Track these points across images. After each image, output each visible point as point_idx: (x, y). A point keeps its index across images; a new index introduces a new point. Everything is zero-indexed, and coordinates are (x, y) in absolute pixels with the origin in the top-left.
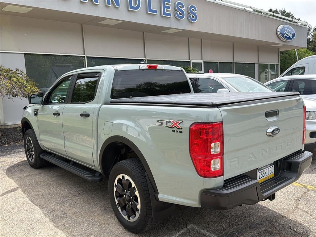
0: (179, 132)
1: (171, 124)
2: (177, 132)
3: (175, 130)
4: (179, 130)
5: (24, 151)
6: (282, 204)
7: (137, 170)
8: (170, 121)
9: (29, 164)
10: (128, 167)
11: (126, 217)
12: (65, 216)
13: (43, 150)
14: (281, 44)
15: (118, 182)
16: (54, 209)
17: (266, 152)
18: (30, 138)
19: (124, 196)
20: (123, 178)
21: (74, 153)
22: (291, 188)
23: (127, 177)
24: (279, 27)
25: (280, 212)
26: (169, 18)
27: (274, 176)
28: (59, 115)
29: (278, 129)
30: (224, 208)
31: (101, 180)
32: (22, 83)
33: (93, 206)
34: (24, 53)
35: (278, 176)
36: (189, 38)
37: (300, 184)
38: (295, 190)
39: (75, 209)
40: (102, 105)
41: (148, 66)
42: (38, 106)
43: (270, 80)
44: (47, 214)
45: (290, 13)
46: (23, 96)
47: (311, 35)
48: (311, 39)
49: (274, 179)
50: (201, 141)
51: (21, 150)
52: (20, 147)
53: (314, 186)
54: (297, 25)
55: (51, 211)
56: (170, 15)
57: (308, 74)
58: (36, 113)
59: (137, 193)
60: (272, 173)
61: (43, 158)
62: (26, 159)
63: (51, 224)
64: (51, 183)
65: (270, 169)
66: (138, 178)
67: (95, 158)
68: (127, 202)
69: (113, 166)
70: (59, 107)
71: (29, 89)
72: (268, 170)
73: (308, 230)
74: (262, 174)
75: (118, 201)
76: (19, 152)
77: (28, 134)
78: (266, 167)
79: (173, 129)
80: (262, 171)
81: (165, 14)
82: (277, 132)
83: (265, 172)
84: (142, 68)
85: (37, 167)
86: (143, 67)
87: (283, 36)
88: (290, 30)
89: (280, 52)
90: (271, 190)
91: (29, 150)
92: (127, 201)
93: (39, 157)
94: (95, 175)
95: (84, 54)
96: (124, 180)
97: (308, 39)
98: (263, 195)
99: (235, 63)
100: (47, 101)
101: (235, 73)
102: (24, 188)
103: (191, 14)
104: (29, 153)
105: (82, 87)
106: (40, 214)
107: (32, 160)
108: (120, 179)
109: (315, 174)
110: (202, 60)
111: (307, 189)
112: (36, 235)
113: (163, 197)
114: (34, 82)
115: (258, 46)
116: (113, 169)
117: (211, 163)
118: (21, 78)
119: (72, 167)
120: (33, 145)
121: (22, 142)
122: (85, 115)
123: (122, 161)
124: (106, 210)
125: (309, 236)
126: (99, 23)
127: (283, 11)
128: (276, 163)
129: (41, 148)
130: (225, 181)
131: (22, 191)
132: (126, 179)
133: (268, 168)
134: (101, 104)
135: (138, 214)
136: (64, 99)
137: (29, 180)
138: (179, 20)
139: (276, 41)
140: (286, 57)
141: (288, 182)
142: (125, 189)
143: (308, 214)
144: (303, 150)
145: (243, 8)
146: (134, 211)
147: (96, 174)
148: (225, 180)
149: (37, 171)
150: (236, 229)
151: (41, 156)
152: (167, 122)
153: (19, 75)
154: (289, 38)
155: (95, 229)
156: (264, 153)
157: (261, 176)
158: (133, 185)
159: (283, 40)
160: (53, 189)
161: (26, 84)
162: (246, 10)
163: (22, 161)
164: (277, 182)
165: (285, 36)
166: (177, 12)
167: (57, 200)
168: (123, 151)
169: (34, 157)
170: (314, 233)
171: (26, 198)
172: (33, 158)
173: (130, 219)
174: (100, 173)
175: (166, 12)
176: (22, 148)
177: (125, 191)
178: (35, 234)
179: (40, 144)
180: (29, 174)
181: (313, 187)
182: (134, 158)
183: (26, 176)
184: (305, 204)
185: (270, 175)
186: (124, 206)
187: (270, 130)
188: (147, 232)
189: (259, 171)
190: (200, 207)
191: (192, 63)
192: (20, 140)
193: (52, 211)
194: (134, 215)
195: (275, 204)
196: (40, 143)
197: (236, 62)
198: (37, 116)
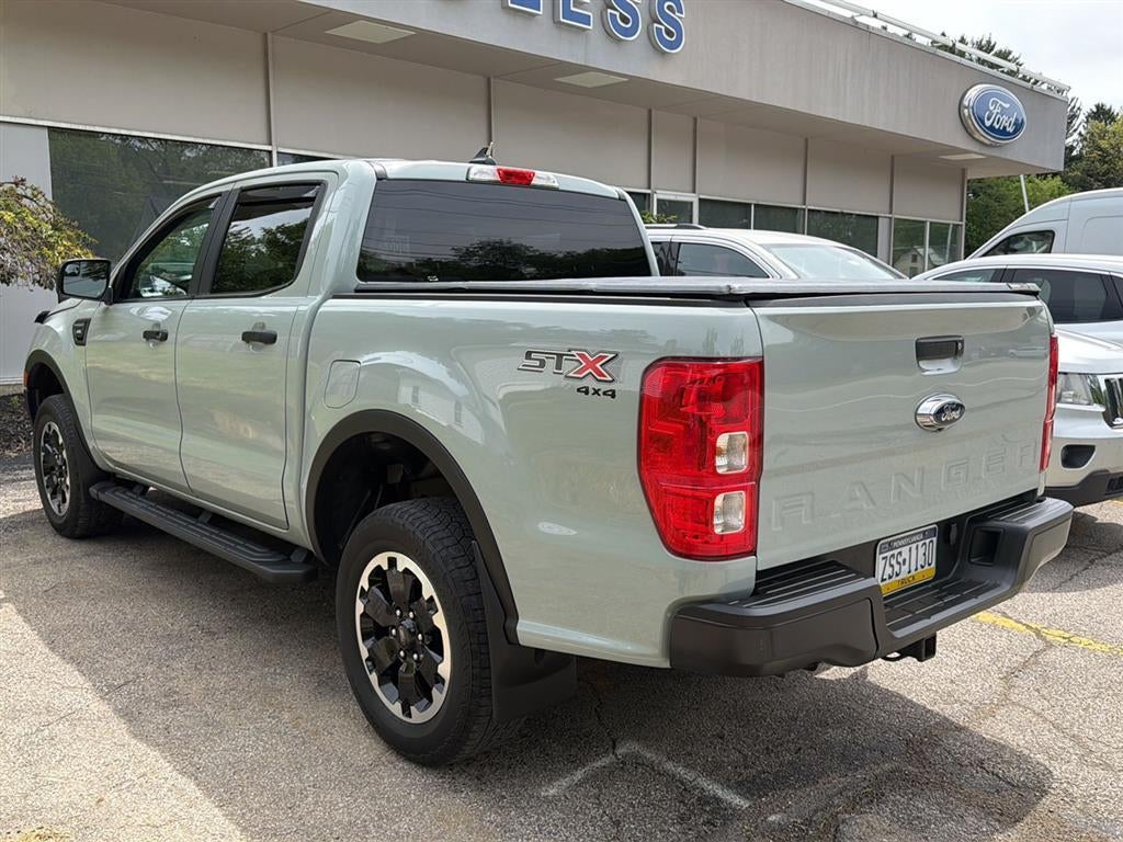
0: (605, 393)
1: (576, 364)
2: (596, 392)
3: (587, 388)
4: (604, 387)
5: (32, 479)
6: (957, 685)
7: (445, 535)
8: (573, 352)
9: (50, 519)
10: (412, 524)
11: (396, 709)
12: (171, 700)
13: (104, 471)
14: (974, 152)
15: (371, 582)
16: (131, 677)
17: (913, 484)
18: (55, 427)
19: (394, 631)
20: (390, 567)
21: (219, 482)
22: (991, 637)
23: (404, 562)
24: (969, 92)
25: (948, 712)
26: (584, 30)
27: (936, 577)
28: (164, 337)
29: (959, 407)
30: (751, 672)
31: (310, 577)
32: (35, 230)
33: (278, 671)
34: (49, 127)
35: (950, 576)
36: (650, 111)
37: (1021, 623)
38: (1004, 642)
39: (212, 678)
40: (324, 300)
41: (498, 170)
42: (89, 310)
43: (929, 269)
44: (107, 691)
45: (1010, 53)
46: (39, 282)
47: (1076, 136)
48: (1078, 149)
49: (934, 587)
50: (681, 427)
51: (24, 474)
52: (19, 462)
53: (1068, 631)
54: (1032, 90)
55: (122, 682)
56: (586, 19)
57: (1064, 253)
58: (80, 333)
59: (439, 620)
60: (929, 565)
61: (102, 497)
62: (38, 504)
63: (120, 728)
64: (128, 588)
65: (921, 551)
66: (447, 566)
67: (291, 502)
68: (402, 653)
69: (356, 524)
70: (166, 311)
71: (60, 253)
72: (914, 551)
73: (1044, 775)
74: (892, 566)
75: (368, 650)
76: (14, 481)
77: (47, 411)
78: (908, 537)
79: (580, 384)
80: (893, 556)
81: (569, 14)
82: (955, 414)
83: (904, 561)
84: (478, 177)
85: (78, 532)
86: (482, 172)
87: (984, 124)
88: (1007, 106)
89: (969, 181)
90: (921, 619)
91: (49, 471)
92: (401, 649)
93: (87, 494)
94: (289, 559)
95: (270, 144)
96: (394, 571)
97: (1066, 148)
98: (893, 637)
99: (809, 210)
100: (126, 290)
101: (808, 234)
102: (25, 601)
103: (661, 24)
104: (50, 479)
105: (253, 247)
106: (79, 692)
107: (62, 508)
108: (379, 567)
109: (1072, 593)
110: (694, 192)
111: (1044, 639)
112: (59, 762)
113: (533, 630)
114: (79, 232)
115: (893, 157)
116: (356, 532)
117: (713, 504)
118: (33, 213)
119: (206, 530)
120: (64, 453)
121: (26, 448)
122: (260, 338)
123: (392, 505)
124: (323, 684)
125: (1046, 792)
126: (328, 32)
127: (984, 42)
128: (944, 529)
129: (94, 463)
130: (760, 574)
131: (19, 611)
132: (400, 568)
133: (914, 546)
134: (319, 298)
135: (439, 696)
136: (184, 285)
137: (46, 576)
138: (620, 40)
139: (958, 140)
140: (987, 207)
141: (982, 598)
142: (398, 608)
143: (1045, 720)
144: (1040, 493)
145: (848, 14)
146: (427, 685)
147: (292, 557)
148: (759, 569)
149: (77, 549)
150: (791, 763)
151: (93, 490)
152: (560, 356)
153: (25, 201)
154: (1003, 132)
155: (281, 749)
156: (903, 485)
157: (889, 570)
158: (428, 590)
159: (982, 139)
160: (132, 608)
161: (50, 236)
162: (857, 23)
163: (25, 513)
164: (946, 596)
165: (988, 123)
166: (613, 12)
167: (145, 648)
168: (396, 475)
169: (68, 496)
170: (1065, 785)
171: (31, 635)
172: (64, 500)
173: (410, 716)
174: (311, 552)
175: (573, 9)
176: (26, 468)
177: (398, 612)
178: (58, 758)
179: (91, 447)
180: (46, 556)
181: (1066, 635)
182: (435, 498)
183: (37, 563)
184: (1038, 690)
185: (920, 569)
186: (391, 667)
187: (929, 407)
188: (469, 762)
189: (881, 553)
190: (667, 665)
191: (658, 200)
192: (20, 441)
193: (126, 683)
194: (425, 701)
195: (931, 685)
196: (91, 444)
197: (813, 208)
198: (84, 345)
